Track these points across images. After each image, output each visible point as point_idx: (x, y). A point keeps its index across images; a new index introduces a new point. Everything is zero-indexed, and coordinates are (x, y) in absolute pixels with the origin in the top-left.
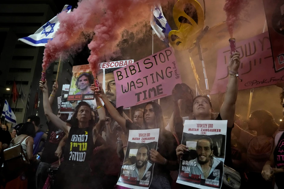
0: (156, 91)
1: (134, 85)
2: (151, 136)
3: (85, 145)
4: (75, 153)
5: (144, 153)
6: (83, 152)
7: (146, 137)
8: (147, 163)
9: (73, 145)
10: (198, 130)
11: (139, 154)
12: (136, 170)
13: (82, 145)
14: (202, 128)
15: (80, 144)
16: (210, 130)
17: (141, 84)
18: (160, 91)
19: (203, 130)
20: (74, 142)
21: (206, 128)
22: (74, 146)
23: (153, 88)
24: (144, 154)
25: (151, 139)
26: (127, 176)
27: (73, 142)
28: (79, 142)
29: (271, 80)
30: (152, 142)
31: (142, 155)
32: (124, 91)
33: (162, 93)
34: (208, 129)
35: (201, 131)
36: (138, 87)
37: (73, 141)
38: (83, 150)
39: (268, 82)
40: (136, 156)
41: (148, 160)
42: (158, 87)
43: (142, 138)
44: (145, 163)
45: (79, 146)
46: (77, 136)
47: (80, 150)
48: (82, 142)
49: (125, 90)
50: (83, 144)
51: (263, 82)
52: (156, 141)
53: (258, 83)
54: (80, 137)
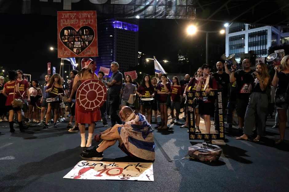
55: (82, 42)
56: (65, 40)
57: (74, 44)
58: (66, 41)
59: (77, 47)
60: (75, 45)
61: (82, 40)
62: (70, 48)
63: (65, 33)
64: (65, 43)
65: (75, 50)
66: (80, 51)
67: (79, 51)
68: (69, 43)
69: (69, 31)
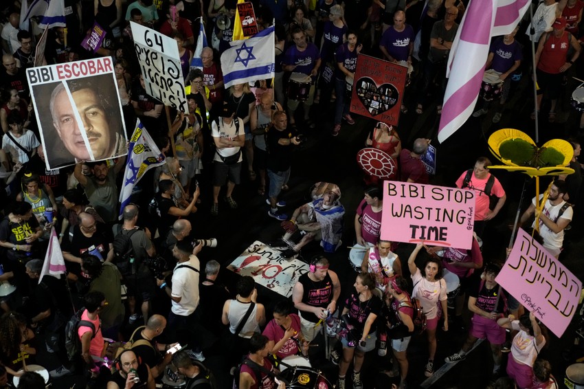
0: (439, 233)
1: (411, 212)
17: (420, 215)
18: (444, 237)
23: (436, 228)
32: (394, 214)
33: (445, 239)
36: (415, 217)
42: (442, 229)
49: (396, 213)
55: (381, 104)
57: (371, 102)
58: (362, 95)
59: (374, 107)
61: (381, 101)
62: (365, 106)
63: (362, 85)
64: (360, 98)
67: (376, 112)
68: (365, 99)
69: (367, 84)
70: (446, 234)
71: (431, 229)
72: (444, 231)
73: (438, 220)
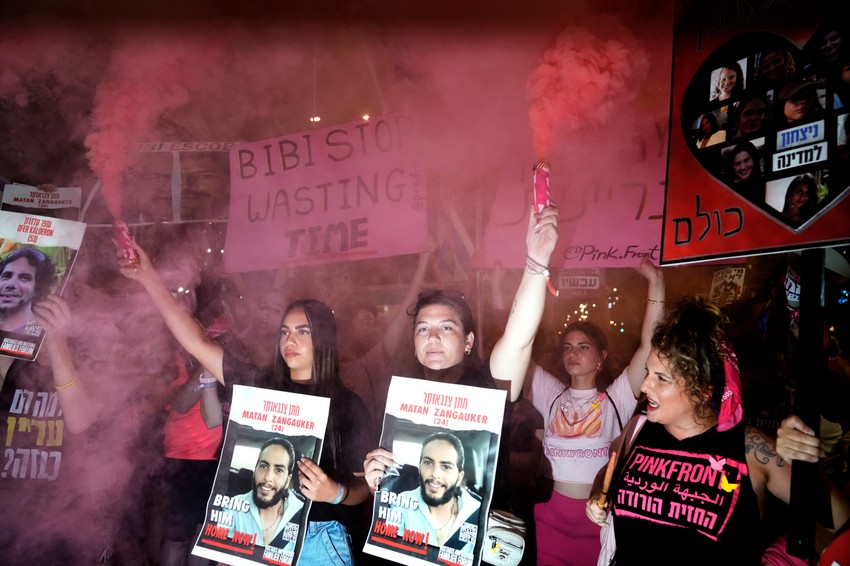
0: (349, 232)
1: (287, 203)
2: (302, 416)
3: (55, 428)
4: (26, 451)
5: (278, 463)
6: (50, 449)
7: (287, 416)
8: (287, 495)
9: (17, 426)
10: (426, 410)
11: (263, 464)
12: (252, 511)
13: (47, 429)
14: (437, 406)
15: (42, 425)
16: (458, 414)
17: (306, 205)
18: (361, 239)
19: (439, 413)
20: (22, 415)
21: (449, 409)
22: (22, 429)
23: (342, 225)
24: (279, 468)
25: (302, 424)
26: (226, 527)
27: (17, 416)
28: (38, 418)
29: (628, 252)
30: (304, 436)
31: (272, 468)
32: (253, 218)
33: (364, 244)
34: (453, 410)
35: (436, 415)
36: (297, 212)
37: (19, 411)
38: (48, 445)
39: (621, 258)
40: (253, 470)
41: (290, 487)
42: (355, 223)
43: (275, 417)
44: (281, 495)
45: (35, 430)
46: (31, 394)
47: (39, 442)
48: (47, 419)
49: (258, 214)
50: (51, 423)
51: (609, 255)
52: (317, 437)
53: (597, 254)
54: (41, 398)
55: (841, 119)
56: (708, 137)
57: (771, 148)
58: (718, 138)
59: (795, 163)
60: (776, 157)
61: (837, 103)
62: (742, 188)
63: (713, 89)
64: (711, 157)
65: (777, 195)
66: (823, 191)
67: (813, 191)
68: (737, 151)
69: (738, 70)
70: (364, 233)
71: (331, 227)
72: (361, 227)
73: (346, 206)
